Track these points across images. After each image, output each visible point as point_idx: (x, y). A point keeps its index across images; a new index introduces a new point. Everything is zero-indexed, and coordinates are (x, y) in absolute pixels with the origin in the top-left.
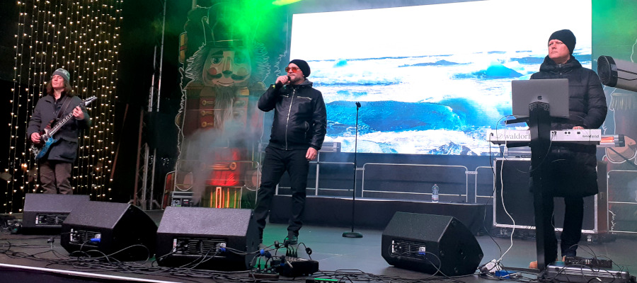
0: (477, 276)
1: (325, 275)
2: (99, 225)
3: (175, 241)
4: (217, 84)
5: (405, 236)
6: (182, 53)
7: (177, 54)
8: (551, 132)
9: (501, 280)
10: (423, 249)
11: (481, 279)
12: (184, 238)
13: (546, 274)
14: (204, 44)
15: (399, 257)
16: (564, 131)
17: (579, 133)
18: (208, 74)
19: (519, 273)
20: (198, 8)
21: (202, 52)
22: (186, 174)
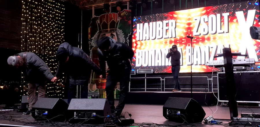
6: (89, 36)
14: (98, 31)
20: (95, 17)
21: (97, 35)
22: (93, 85)
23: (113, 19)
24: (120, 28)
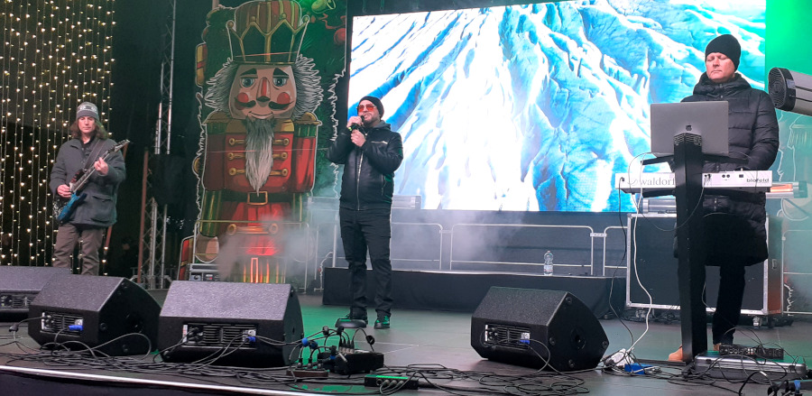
0: (599, 372)
1: (393, 371)
2: (80, 307)
3: (185, 327)
4: (250, 115)
5: (502, 319)
6: (199, 73)
7: (193, 74)
8: (704, 175)
9: (632, 376)
10: (526, 336)
11: (606, 375)
12: (197, 324)
13: (693, 368)
14: (230, 60)
15: (494, 347)
16: (721, 174)
17: (741, 176)
18: (236, 100)
19: (657, 367)
21: (227, 71)
22: (208, 240)
23: (285, 21)
24: (305, 53)
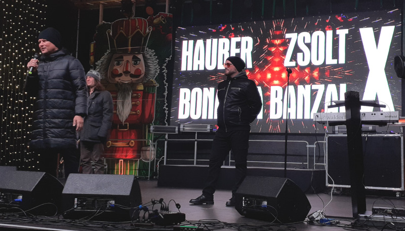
0: (306, 223)
1: (190, 224)
2: (21, 188)
3: (76, 200)
4: (119, 81)
5: (252, 193)
6: (92, 58)
7: (88, 59)
9: (324, 225)
10: (265, 203)
11: (309, 225)
12: (83, 198)
13: (358, 221)
14: (109, 51)
17: (381, 114)
18: (112, 73)
19: (337, 221)
20: (104, 23)
23: (139, 29)
